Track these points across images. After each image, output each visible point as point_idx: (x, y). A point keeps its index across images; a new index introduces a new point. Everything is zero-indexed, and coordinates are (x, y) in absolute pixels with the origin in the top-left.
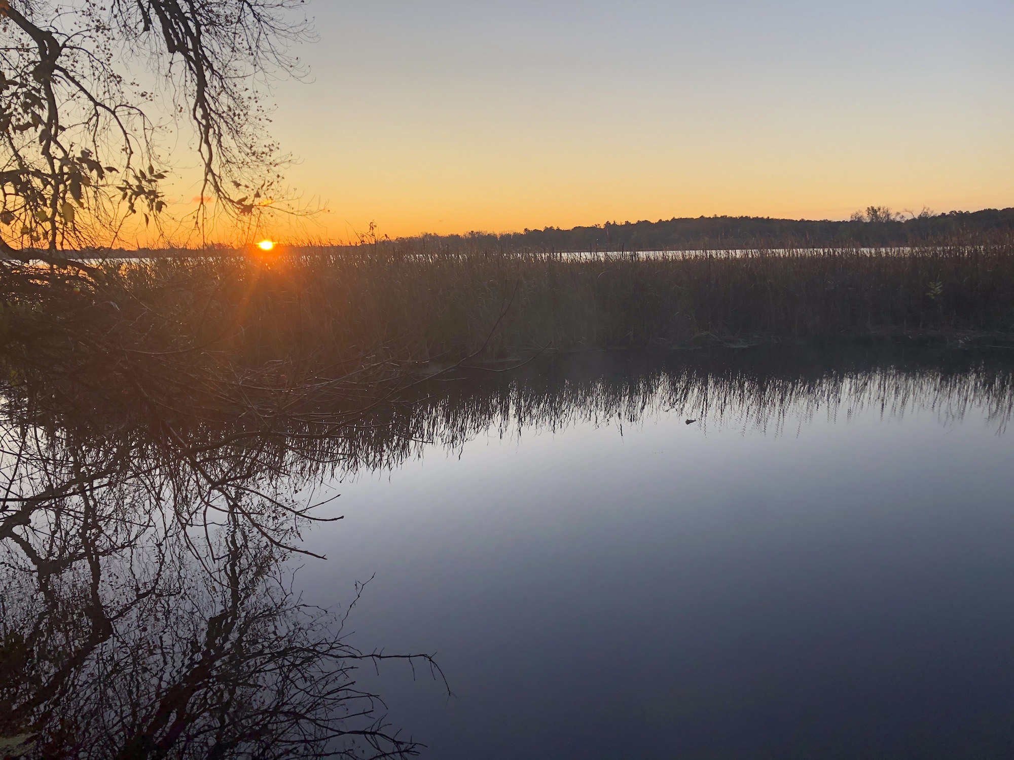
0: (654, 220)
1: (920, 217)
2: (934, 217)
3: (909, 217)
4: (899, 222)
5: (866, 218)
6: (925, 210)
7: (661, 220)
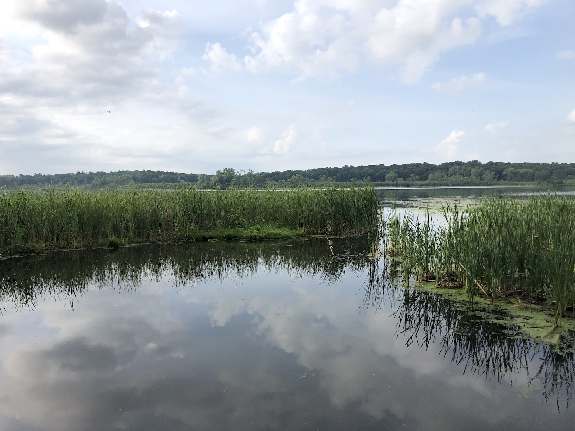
0: (108, 171)
1: (248, 174)
2: (254, 174)
3: (243, 174)
4: (239, 177)
5: (224, 175)
6: (250, 171)
7: (112, 172)
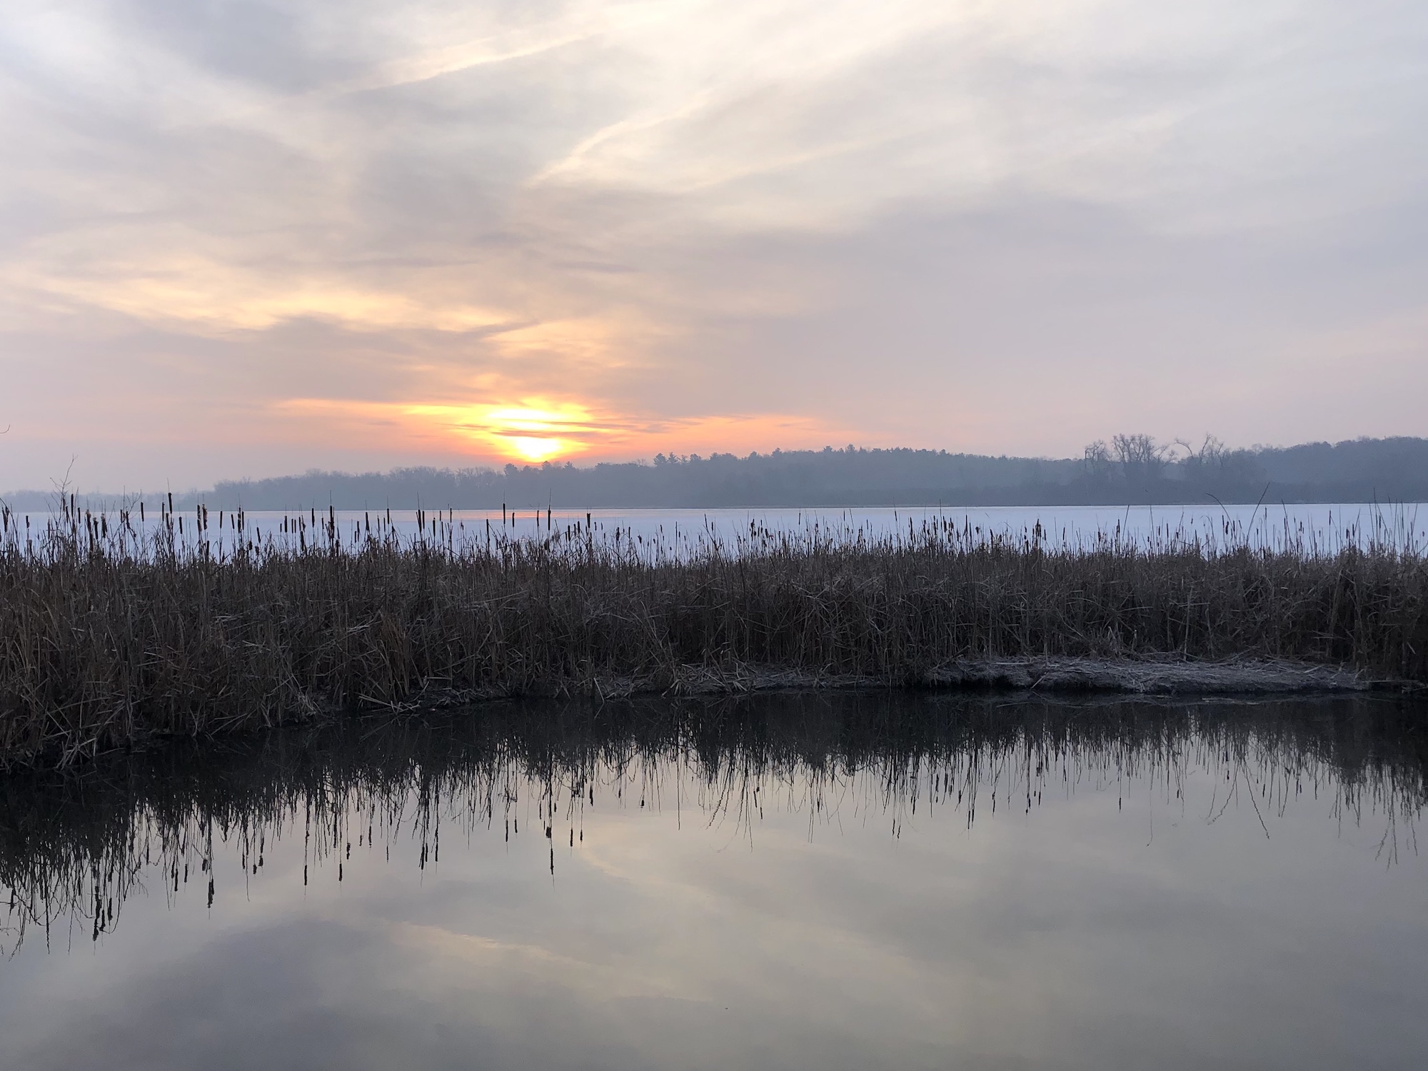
1: (1202, 455)
2: (1227, 454)
3: (1183, 453)
4: (1168, 463)
5: (1114, 455)
7: (754, 453)
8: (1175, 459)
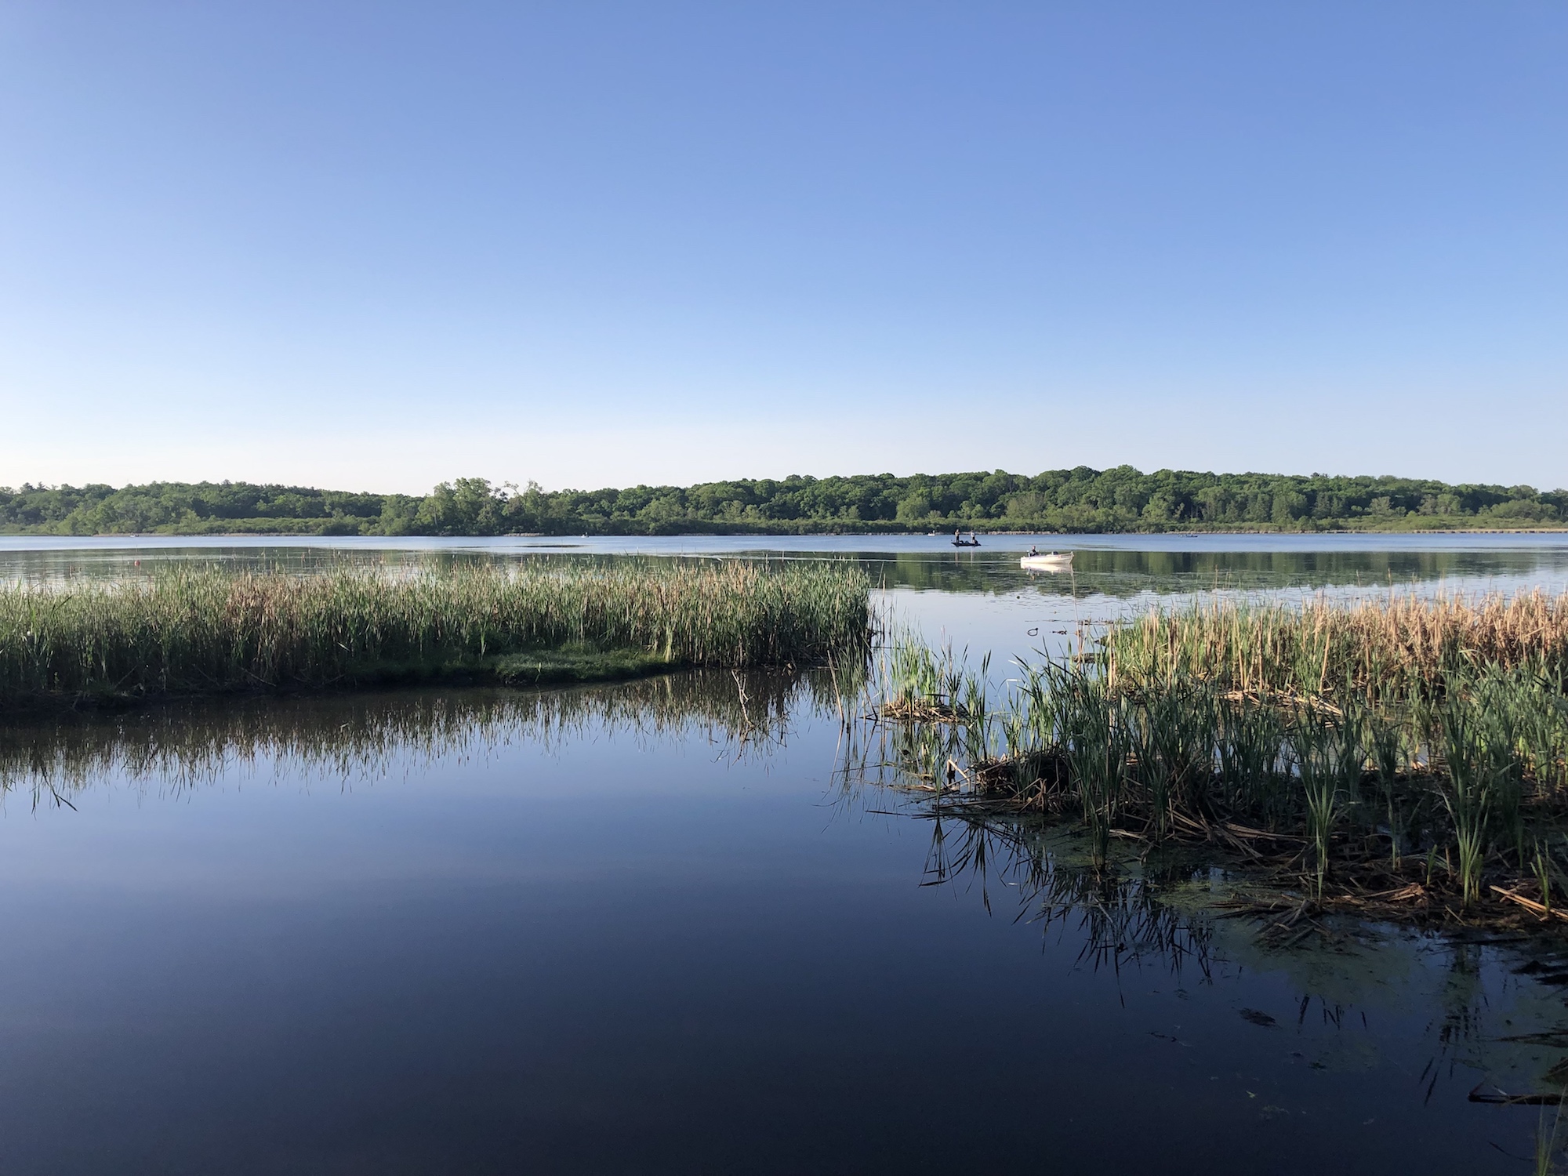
1: (526, 495)
2: (544, 496)
3: (511, 495)
4: (501, 501)
5: (457, 498)
8: (506, 498)
